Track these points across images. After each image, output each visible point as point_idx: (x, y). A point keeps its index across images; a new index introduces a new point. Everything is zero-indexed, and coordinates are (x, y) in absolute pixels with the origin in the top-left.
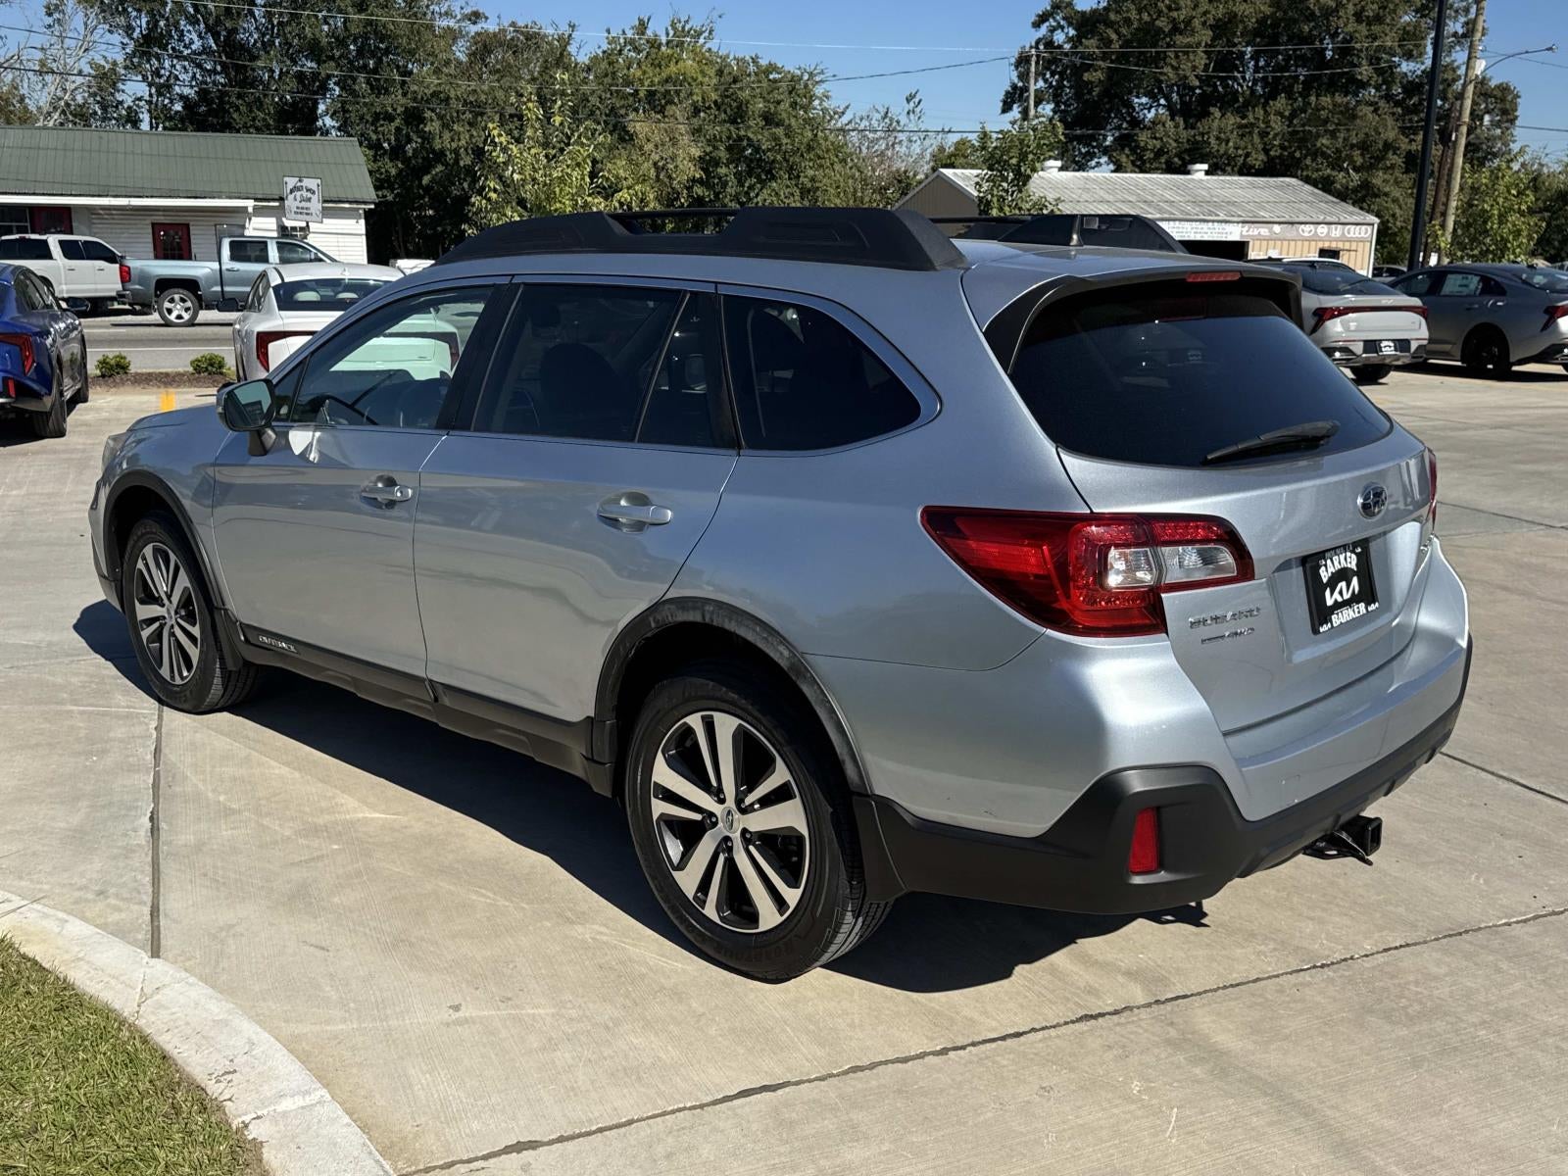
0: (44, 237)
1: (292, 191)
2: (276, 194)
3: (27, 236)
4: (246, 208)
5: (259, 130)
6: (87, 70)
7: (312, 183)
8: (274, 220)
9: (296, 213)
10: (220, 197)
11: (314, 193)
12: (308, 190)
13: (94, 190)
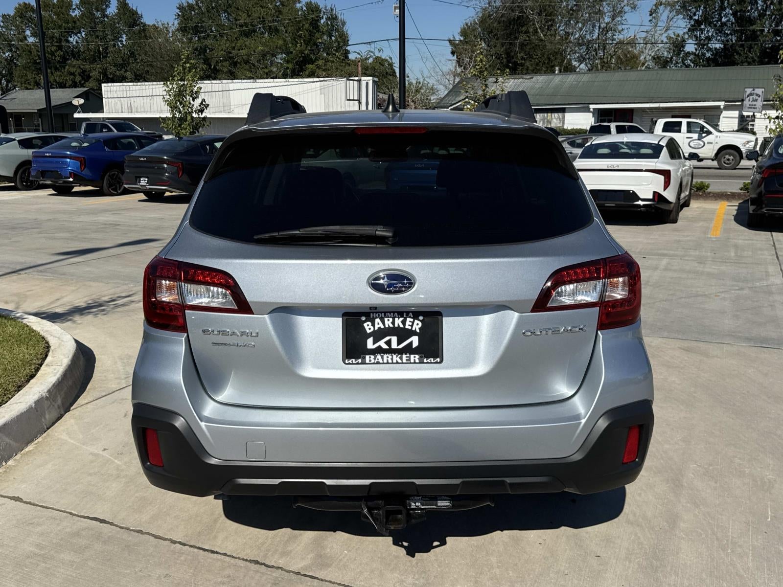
0: (609, 124)
1: (748, 96)
2: (740, 98)
3: (602, 124)
4: (720, 106)
5: (749, 64)
6: (665, 40)
7: (759, 91)
8: (737, 112)
9: (749, 108)
10: (708, 101)
11: (759, 96)
12: (757, 95)
13: (646, 100)
